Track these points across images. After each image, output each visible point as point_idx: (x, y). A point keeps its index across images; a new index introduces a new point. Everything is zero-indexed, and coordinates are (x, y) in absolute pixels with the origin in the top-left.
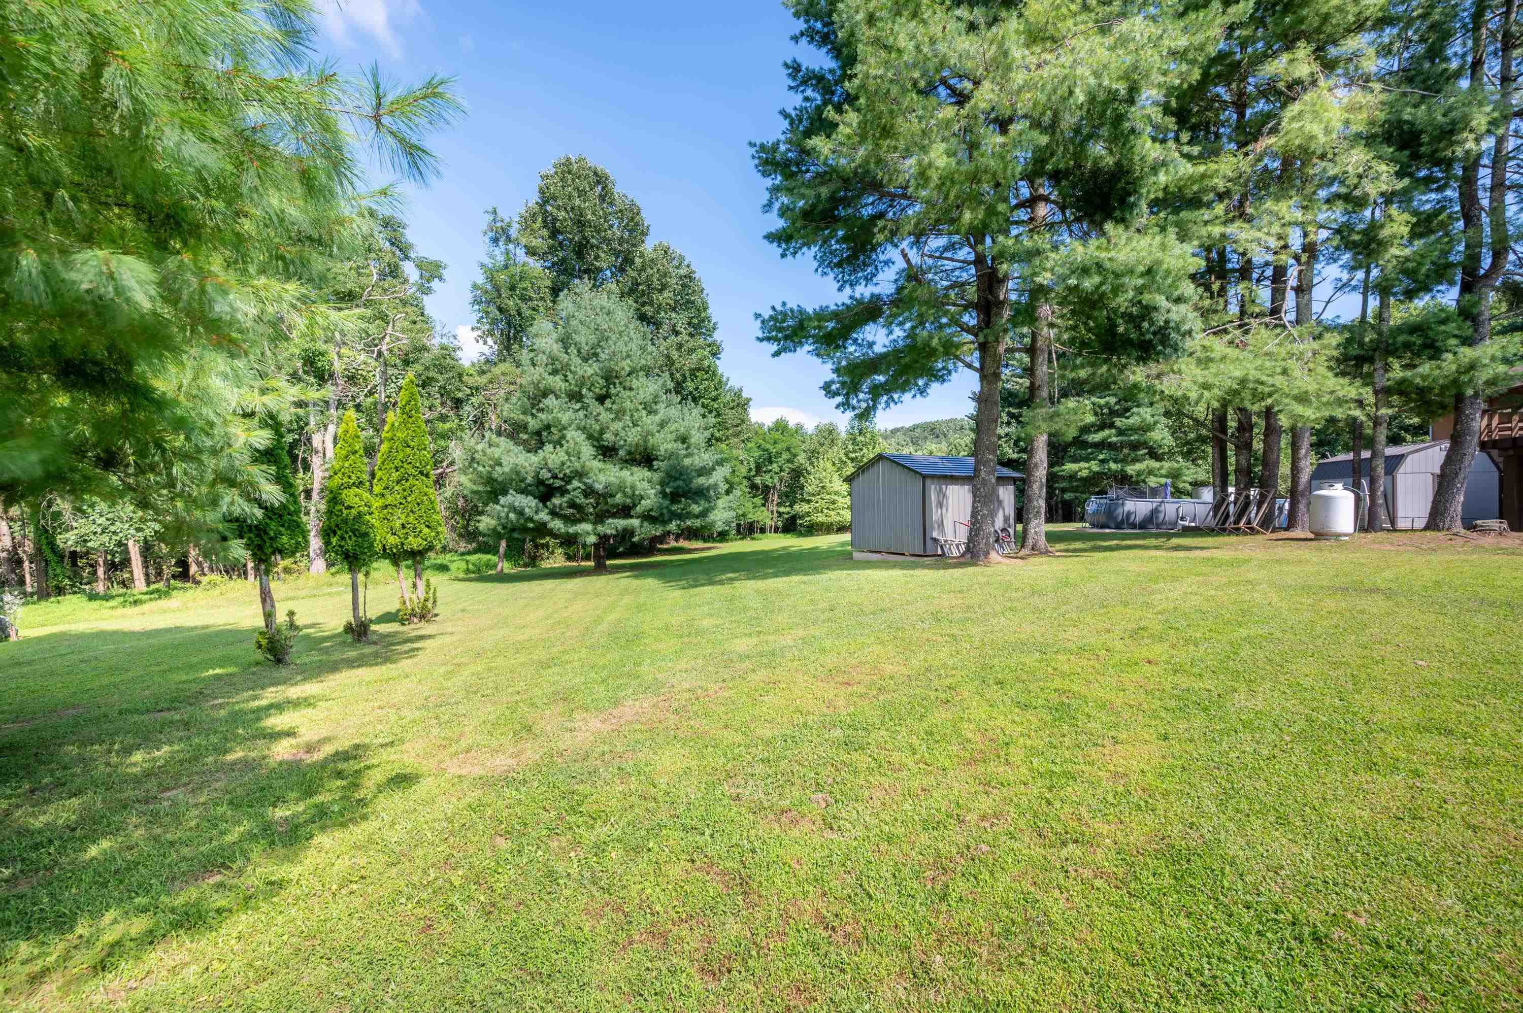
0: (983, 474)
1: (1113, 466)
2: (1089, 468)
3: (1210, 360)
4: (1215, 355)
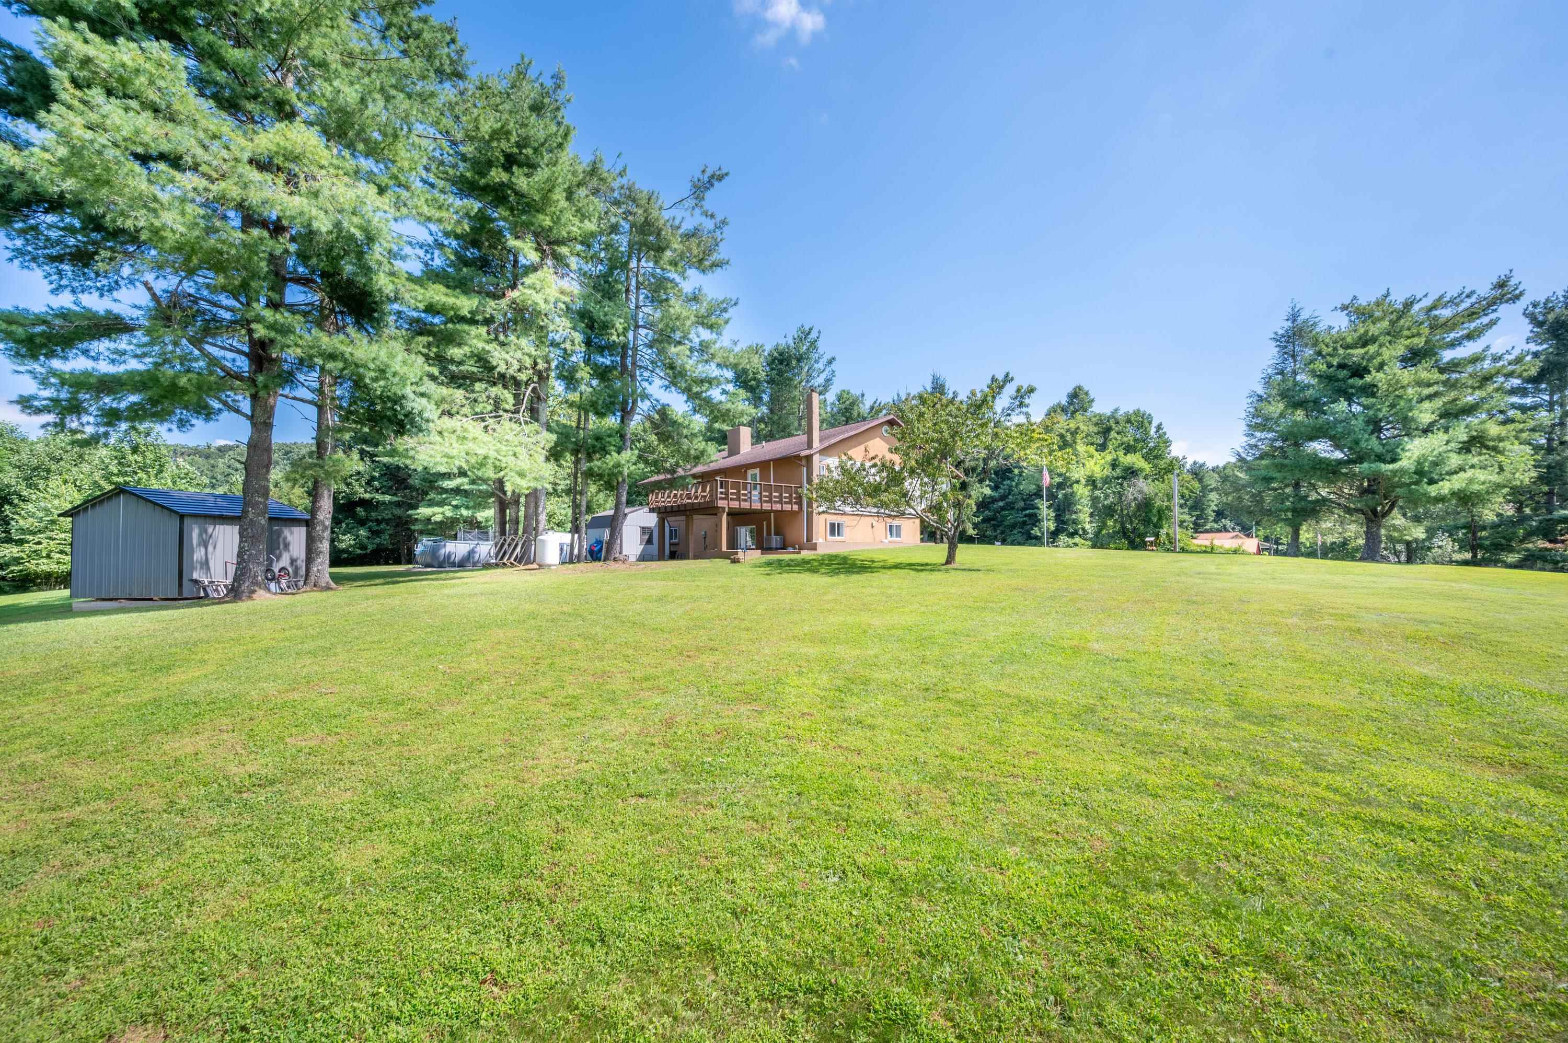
0: (251, 516)
1: (465, 512)
2: (443, 513)
3: (464, 438)
4: (470, 436)
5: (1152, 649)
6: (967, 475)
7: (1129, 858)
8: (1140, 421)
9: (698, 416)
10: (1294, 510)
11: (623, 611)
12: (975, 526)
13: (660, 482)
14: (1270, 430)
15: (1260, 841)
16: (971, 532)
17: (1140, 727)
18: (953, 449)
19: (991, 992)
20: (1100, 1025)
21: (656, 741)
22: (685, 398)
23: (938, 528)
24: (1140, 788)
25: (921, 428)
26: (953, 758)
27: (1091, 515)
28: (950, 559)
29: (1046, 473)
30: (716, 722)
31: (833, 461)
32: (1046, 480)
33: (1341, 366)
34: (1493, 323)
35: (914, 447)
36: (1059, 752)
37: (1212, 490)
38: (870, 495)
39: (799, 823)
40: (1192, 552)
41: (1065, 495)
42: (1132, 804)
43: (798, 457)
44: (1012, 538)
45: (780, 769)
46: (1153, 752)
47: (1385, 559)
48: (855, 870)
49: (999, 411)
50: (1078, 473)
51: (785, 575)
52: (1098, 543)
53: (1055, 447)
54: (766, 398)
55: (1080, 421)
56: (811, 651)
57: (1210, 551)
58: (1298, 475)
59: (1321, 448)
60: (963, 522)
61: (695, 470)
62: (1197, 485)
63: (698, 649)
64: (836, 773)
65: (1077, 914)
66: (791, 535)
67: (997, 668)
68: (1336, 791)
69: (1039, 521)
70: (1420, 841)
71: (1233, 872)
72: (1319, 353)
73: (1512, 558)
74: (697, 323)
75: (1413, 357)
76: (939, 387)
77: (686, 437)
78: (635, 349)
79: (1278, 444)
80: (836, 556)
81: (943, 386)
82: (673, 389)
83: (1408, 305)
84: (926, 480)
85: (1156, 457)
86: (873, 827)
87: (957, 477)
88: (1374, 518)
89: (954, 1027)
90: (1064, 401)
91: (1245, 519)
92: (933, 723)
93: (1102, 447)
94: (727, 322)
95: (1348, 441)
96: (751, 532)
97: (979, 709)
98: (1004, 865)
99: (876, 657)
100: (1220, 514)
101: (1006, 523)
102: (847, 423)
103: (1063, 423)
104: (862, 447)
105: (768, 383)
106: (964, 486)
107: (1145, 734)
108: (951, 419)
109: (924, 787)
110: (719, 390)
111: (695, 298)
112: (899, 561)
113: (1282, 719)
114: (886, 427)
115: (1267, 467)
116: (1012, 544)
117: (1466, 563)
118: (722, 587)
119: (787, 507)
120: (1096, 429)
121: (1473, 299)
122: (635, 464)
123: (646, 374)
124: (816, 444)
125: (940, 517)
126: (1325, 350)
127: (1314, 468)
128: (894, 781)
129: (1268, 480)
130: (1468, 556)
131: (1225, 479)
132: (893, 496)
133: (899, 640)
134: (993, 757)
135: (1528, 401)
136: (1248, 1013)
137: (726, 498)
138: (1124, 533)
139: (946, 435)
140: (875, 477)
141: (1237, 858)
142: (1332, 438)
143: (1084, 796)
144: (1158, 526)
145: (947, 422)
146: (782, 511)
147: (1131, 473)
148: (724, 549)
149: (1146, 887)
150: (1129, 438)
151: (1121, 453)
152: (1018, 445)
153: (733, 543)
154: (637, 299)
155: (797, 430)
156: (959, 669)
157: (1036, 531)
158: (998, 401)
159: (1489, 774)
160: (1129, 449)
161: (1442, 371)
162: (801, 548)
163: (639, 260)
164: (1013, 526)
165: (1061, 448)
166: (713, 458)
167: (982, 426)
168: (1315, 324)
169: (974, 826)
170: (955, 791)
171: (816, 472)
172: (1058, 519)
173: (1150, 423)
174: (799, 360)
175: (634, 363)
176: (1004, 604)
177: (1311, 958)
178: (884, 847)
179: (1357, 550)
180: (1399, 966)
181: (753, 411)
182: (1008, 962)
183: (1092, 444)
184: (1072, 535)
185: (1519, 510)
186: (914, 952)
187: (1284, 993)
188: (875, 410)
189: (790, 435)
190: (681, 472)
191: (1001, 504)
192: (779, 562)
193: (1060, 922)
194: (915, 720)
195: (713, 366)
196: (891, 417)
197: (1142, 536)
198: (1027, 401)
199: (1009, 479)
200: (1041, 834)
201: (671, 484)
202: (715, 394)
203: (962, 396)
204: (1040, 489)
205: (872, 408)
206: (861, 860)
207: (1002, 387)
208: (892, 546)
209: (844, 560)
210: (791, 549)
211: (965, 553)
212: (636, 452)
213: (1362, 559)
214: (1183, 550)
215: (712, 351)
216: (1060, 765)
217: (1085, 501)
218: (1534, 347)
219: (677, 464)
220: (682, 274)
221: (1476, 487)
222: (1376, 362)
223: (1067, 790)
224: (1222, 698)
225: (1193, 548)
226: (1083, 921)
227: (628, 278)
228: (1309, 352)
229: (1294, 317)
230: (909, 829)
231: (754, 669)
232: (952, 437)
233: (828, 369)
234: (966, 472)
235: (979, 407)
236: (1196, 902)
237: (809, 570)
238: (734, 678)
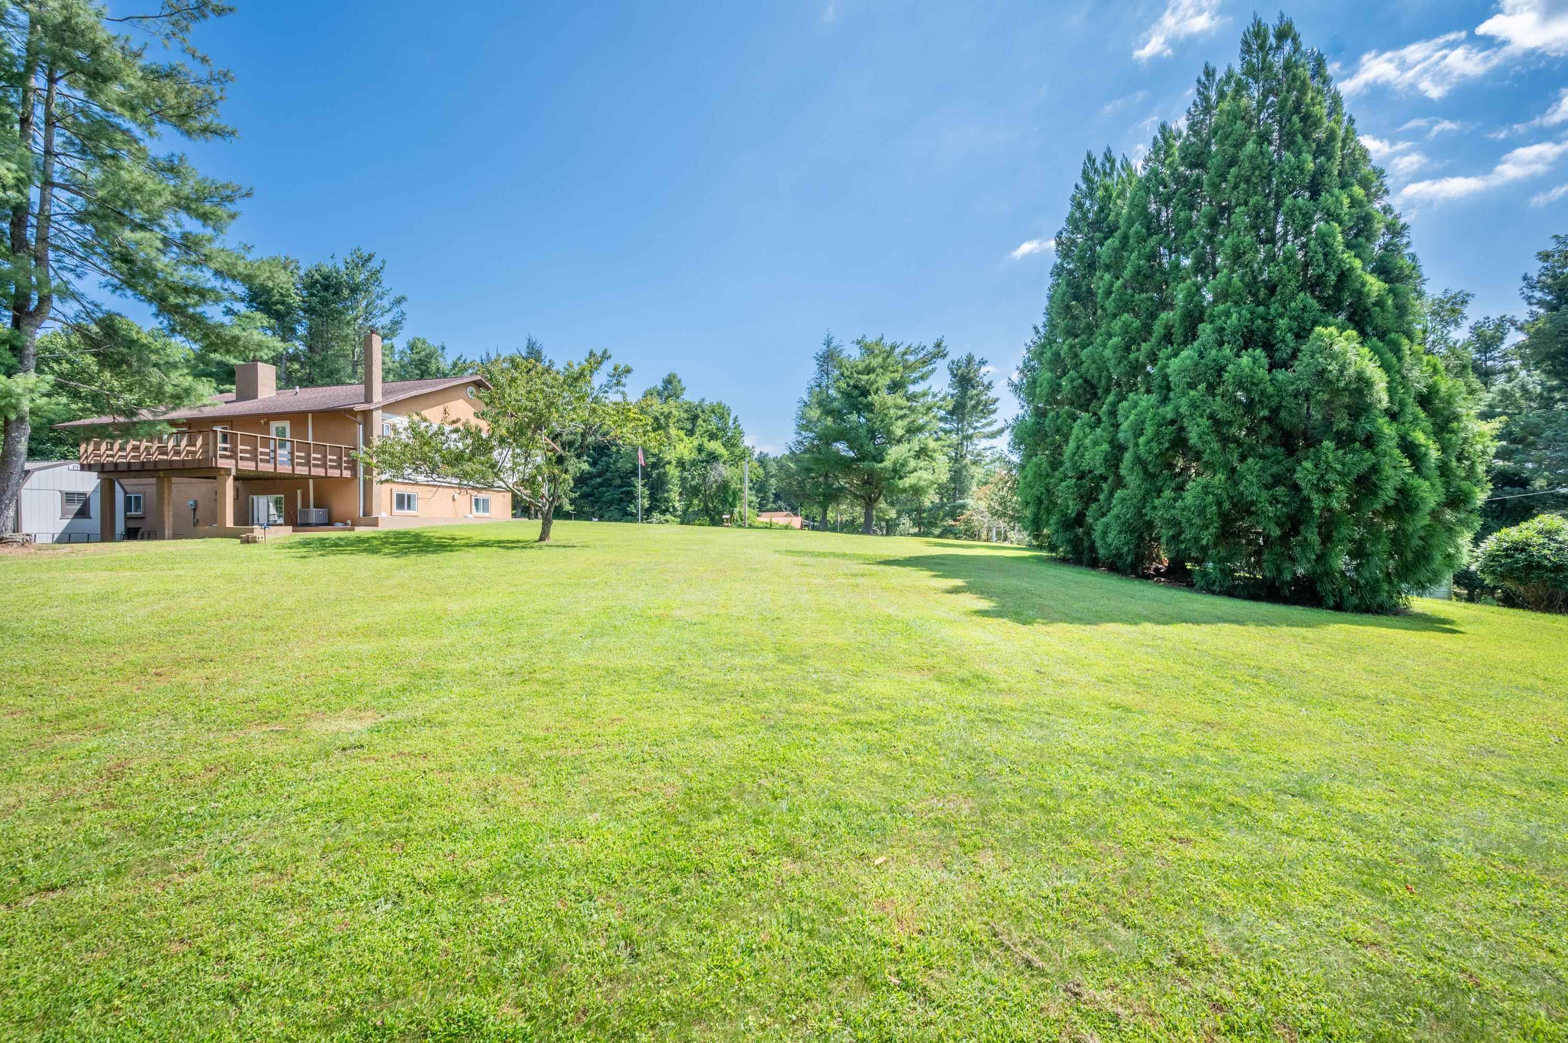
5: (723, 611)
6: (564, 449)
7: (695, 795)
8: (720, 412)
9: (178, 339)
10: (824, 496)
11: (18, 620)
12: (573, 502)
13: (104, 426)
14: (811, 431)
15: (788, 756)
16: (568, 507)
17: (709, 680)
18: (548, 419)
19: (565, 961)
20: (663, 950)
21: (87, 803)
22: (153, 309)
23: (531, 503)
24: (707, 733)
25: (513, 395)
26: (536, 740)
27: (681, 494)
28: (544, 536)
29: (640, 453)
30: (207, 757)
31: (401, 421)
32: (641, 462)
33: (855, 387)
34: (933, 370)
35: (505, 414)
36: (640, 714)
37: (772, 476)
38: (449, 464)
39: (338, 856)
40: (757, 528)
41: (659, 474)
42: (700, 747)
43: (351, 411)
44: (610, 514)
45: (311, 797)
46: (718, 700)
47: (875, 532)
48: (413, 888)
49: (597, 387)
50: (669, 455)
51: (331, 557)
52: (686, 519)
53: (649, 428)
54: (301, 331)
55: (671, 407)
56: (366, 647)
57: (769, 527)
58: (827, 468)
59: (841, 447)
60: (559, 497)
61: (173, 415)
62: (761, 471)
63: (177, 662)
64: (393, 785)
65: (649, 858)
66: (340, 506)
67: (587, 642)
68: (837, 706)
69: (635, 498)
70: (880, 730)
71: (769, 785)
72: (842, 374)
73: (937, 531)
74: (177, 204)
75: (895, 387)
76: (534, 353)
77: (156, 365)
78: (45, 219)
79: (815, 442)
80: (405, 533)
81: (539, 352)
82: (129, 292)
83: (893, 348)
84: (518, 451)
85: (733, 445)
86: (439, 834)
87: (553, 450)
88: (869, 503)
89: (525, 1011)
90: (660, 386)
91: (793, 501)
92: (517, 707)
93: (691, 433)
94: (233, 216)
95: (857, 444)
96: (277, 502)
97: (568, 686)
98: (584, 834)
99: (452, 645)
100: (777, 496)
101: (604, 499)
102: (422, 377)
103: (657, 407)
104: (440, 408)
105: (305, 311)
106: (560, 460)
107: (713, 685)
108: (545, 388)
109: (503, 777)
110: (221, 307)
111: (171, 169)
112: (486, 538)
113: (808, 658)
114: (471, 388)
115: (808, 459)
116: (609, 520)
117: (915, 535)
118: (222, 576)
119: (335, 473)
120: (686, 416)
121: (925, 352)
122: (49, 395)
123: (70, 261)
124: (378, 397)
125: (533, 491)
126: (847, 373)
127: (836, 463)
128: (468, 777)
129: (809, 470)
130: (917, 530)
131: (781, 467)
132: (479, 467)
133: (483, 624)
134: (578, 731)
135: (947, 426)
136: (772, 893)
137: (233, 456)
138: (706, 511)
139: (541, 404)
140: (456, 444)
141: (773, 773)
142: (848, 441)
143: (660, 750)
144: (733, 505)
145: (542, 391)
146: (326, 477)
147: (713, 458)
148: (230, 523)
149: (706, 818)
150: (712, 427)
151: (706, 439)
152: (615, 422)
153: (245, 517)
154: (49, 141)
155: (350, 377)
156: (548, 648)
157: (631, 508)
158: (595, 376)
159: (917, 678)
160: (712, 437)
161: (908, 400)
162: (355, 524)
163: (52, 80)
164: (611, 503)
165: (654, 430)
166: (206, 401)
167: (578, 399)
168: (841, 351)
169: (556, 804)
170: (538, 773)
171: (377, 431)
172: (652, 497)
173: (729, 414)
174: (354, 290)
175: (42, 239)
176: (596, 580)
177: (815, 835)
178: (453, 852)
179: (860, 526)
180: (863, 822)
181: (280, 346)
182: (583, 926)
183: (682, 429)
184: (663, 512)
185: (941, 499)
186: (483, 953)
187: (795, 869)
188: (459, 368)
189: (339, 383)
190: (145, 414)
191: (599, 480)
192: (322, 541)
193: (634, 870)
194: (496, 709)
195: (209, 274)
196: (478, 377)
197: (720, 513)
198: (624, 380)
199: (607, 456)
200: (621, 794)
201: (127, 431)
202: (214, 313)
203: (559, 366)
204: (636, 467)
205: (455, 365)
206: (422, 875)
207: (600, 363)
208: (478, 522)
209: (417, 537)
210: (340, 525)
211: (560, 528)
212: (50, 378)
213: (862, 533)
214: (751, 526)
215: (206, 251)
216: (642, 726)
217: (676, 481)
218: (952, 392)
219: (140, 404)
220: (147, 126)
221: (922, 483)
222: (874, 387)
223: (647, 748)
224: (770, 646)
225: (757, 524)
226: (654, 863)
227: (25, 100)
228: (837, 373)
229: (828, 343)
230: (484, 825)
231: (276, 678)
232: (548, 407)
233: (395, 310)
234: (563, 446)
235: (576, 379)
236: (743, 817)
237: (365, 550)
238: (242, 693)
